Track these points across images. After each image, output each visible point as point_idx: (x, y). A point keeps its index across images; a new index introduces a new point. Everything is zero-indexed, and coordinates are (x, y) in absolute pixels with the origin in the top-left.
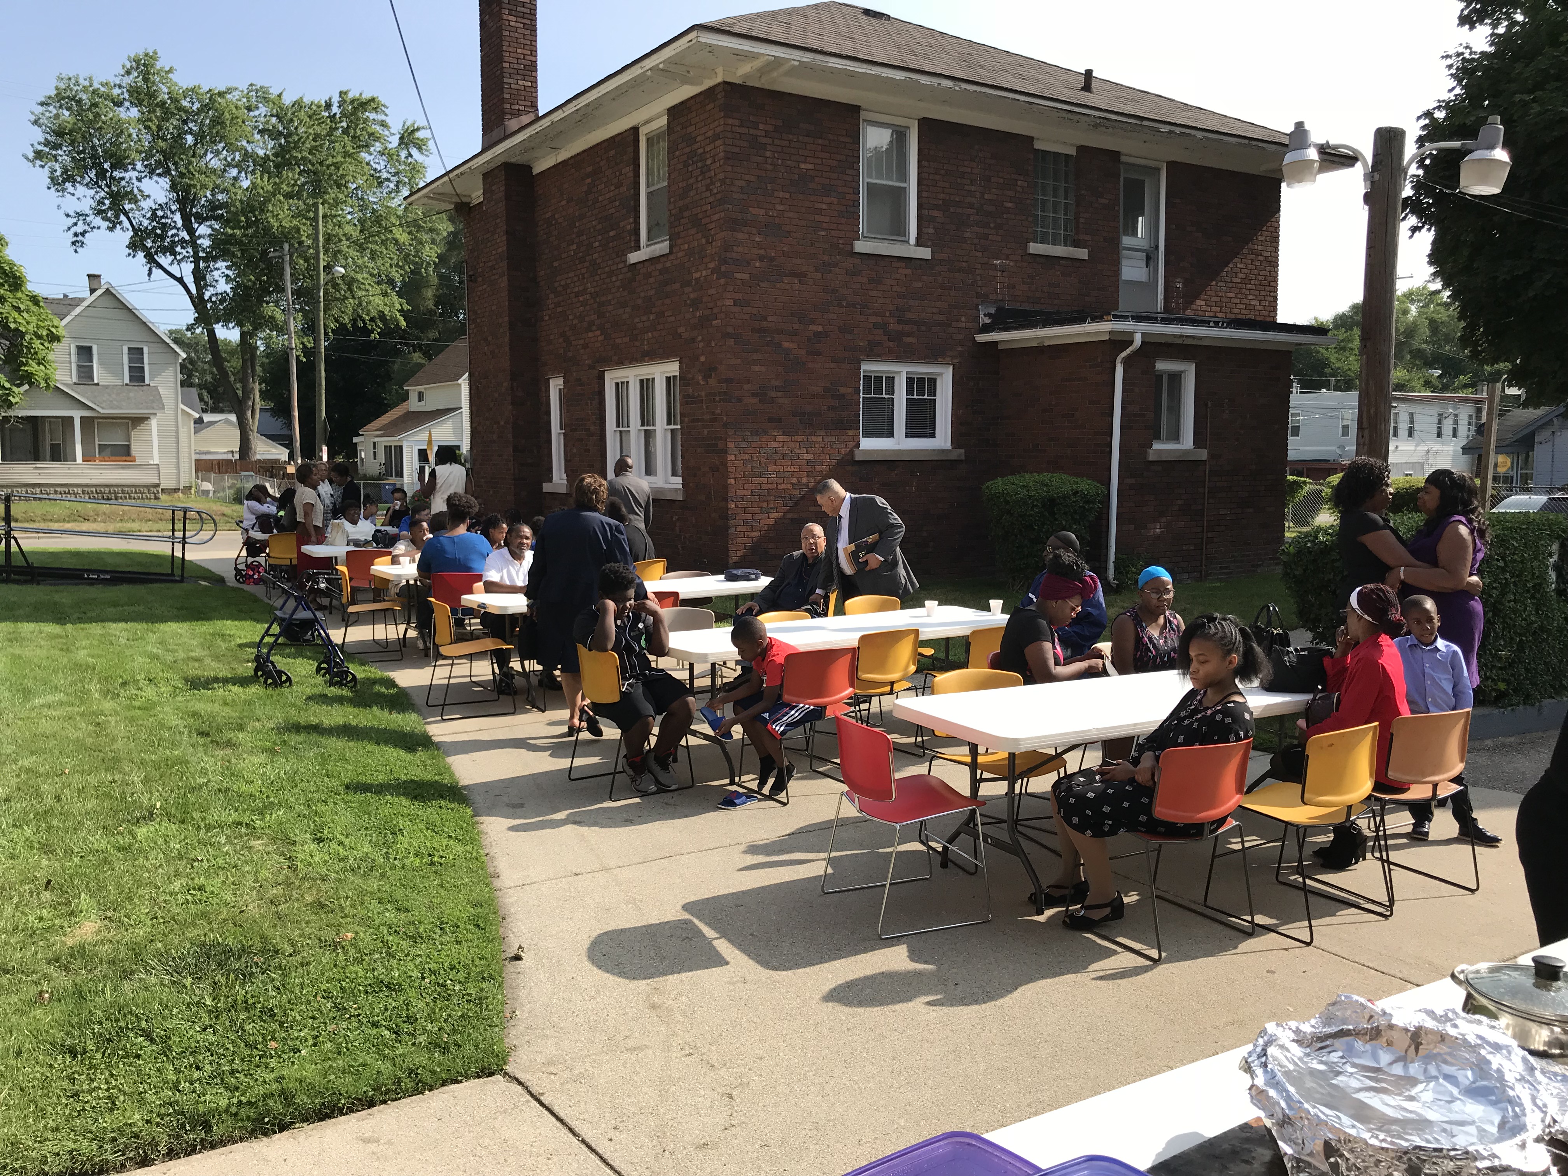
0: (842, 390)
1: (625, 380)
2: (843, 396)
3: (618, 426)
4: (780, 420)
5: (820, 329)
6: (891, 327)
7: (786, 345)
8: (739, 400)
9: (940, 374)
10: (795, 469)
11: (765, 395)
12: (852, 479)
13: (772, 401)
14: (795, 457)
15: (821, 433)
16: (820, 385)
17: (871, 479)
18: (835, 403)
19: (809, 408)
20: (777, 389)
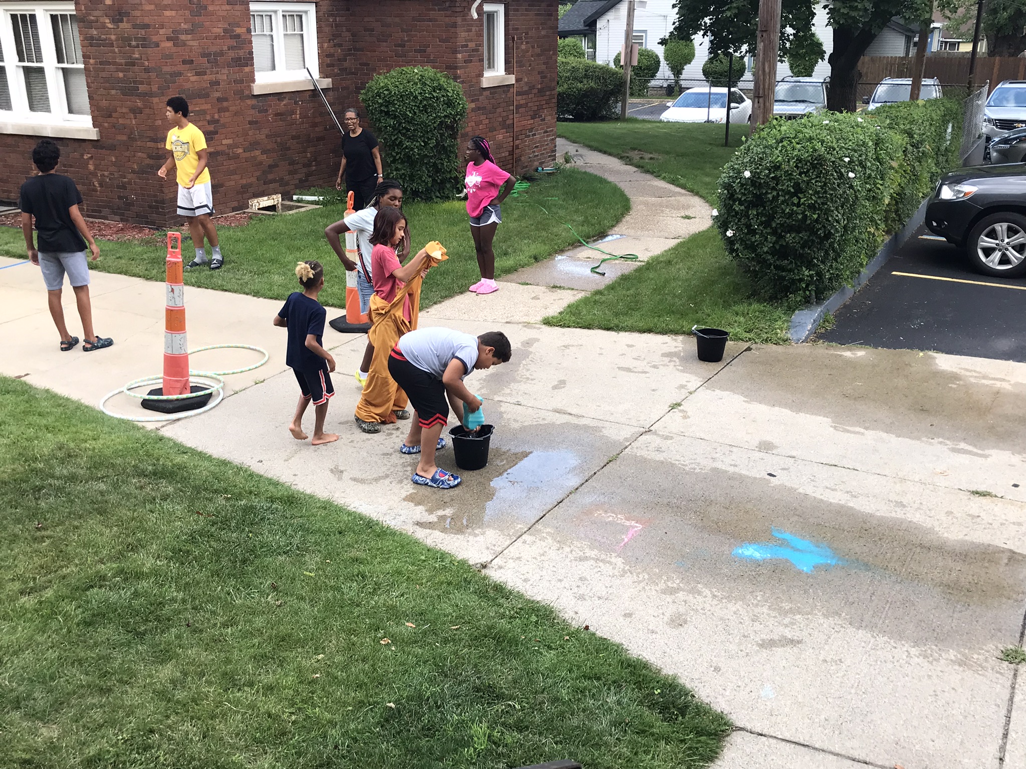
0: (238, 30)
2: (238, 36)
4: (191, 62)
8: (157, 45)
9: (306, 12)
10: (208, 106)
11: (177, 38)
12: (252, 112)
13: (184, 44)
14: (207, 96)
15: (225, 71)
16: (220, 26)
17: (266, 111)
18: (233, 43)
19: (213, 49)
20: (187, 32)
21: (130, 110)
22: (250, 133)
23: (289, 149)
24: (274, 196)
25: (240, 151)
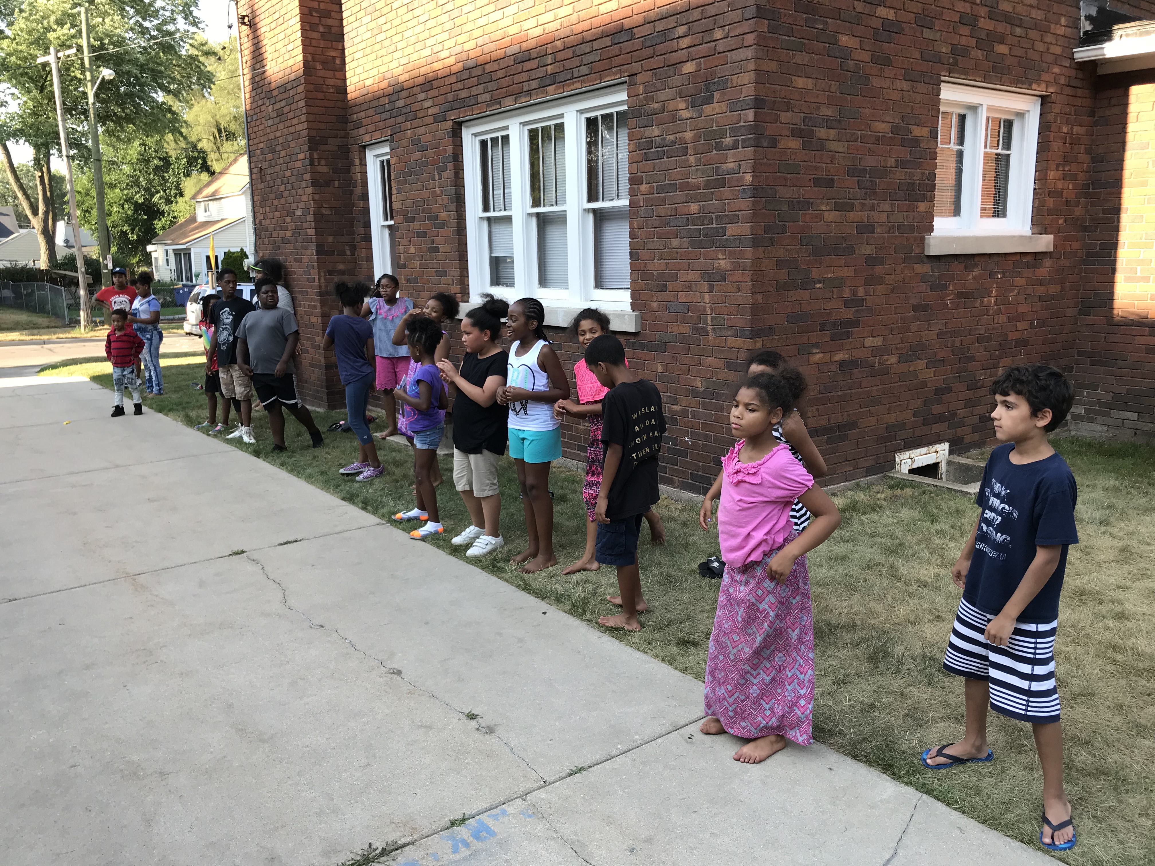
0: (916, 131)
1: (499, 134)
2: (916, 142)
3: (486, 209)
4: (830, 183)
5: (891, 14)
6: (982, 23)
7: (844, 40)
9: (1023, 114)
10: (847, 272)
11: (811, 134)
12: (923, 287)
13: (821, 145)
14: (849, 251)
15: (886, 206)
16: (887, 119)
17: (945, 287)
18: (904, 153)
19: (870, 161)
20: (828, 123)
21: (702, 276)
22: (914, 326)
23: (972, 359)
24: (938, 447)
25: (893, 359)
